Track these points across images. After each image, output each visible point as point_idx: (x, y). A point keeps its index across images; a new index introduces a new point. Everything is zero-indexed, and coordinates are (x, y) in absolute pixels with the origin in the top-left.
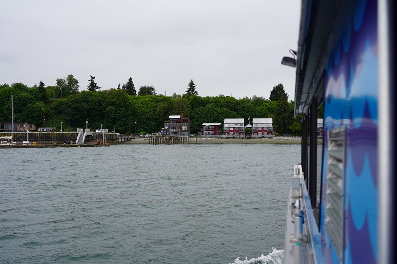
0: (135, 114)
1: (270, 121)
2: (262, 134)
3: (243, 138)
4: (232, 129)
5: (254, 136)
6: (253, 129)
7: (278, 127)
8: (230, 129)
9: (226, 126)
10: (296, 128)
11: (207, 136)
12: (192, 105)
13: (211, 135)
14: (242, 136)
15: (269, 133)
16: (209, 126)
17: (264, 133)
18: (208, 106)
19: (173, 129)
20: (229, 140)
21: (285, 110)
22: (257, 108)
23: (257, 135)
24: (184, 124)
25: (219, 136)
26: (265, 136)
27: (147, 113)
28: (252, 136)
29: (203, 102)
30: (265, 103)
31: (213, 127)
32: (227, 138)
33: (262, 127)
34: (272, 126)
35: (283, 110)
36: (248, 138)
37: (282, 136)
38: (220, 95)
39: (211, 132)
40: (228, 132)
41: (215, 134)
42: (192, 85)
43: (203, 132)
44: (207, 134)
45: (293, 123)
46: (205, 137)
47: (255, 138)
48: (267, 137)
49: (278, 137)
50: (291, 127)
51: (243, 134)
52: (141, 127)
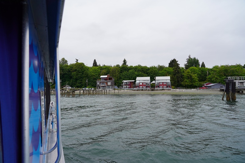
0: (87, 76)
1: (168, 78)
2: (163, 87)
3: (149, 90)
4: (141, 84)
5: (157, 89)
6: (156, 84)
7: (174, 83)
8: (140, 84)
9: (137, 82)
10: (186, 83)
11: (125, 89)
12: (121, 71)
13: (128, 88)
14: (148, 89)
15: (167, 86)
16: (127, 82)
17: (164, 86)
18: (130, 71)
19: (102, 84)
20: (139, 91)
21: (178, 72)
22: (160, 72)
23: (159, 88)
24: (109, 81)
25: (133, 89)
26: (164, 89)
27: (94, 75)
28: (155, 89)
29: (127, 69)
30: (165, 69)
31: (129, 83)
32: (138, 90)
33: (163, 83)
34: (170, 82)
35: (177, 72)
36: (152, 90)
37: (177, 88)
38: (139, 65)
39: (128, 86)
40: (139, 86)
41: (130, 87)
42: (125, 61)
43: (122, 86)
44: (125, 88)
45: (184, 80)
46: (124, 90)
47: (157, 90)
48: (167, 90)
49: (174, 90)
50: (182, 83)
51: (149, 88)
52: (90, 84)
